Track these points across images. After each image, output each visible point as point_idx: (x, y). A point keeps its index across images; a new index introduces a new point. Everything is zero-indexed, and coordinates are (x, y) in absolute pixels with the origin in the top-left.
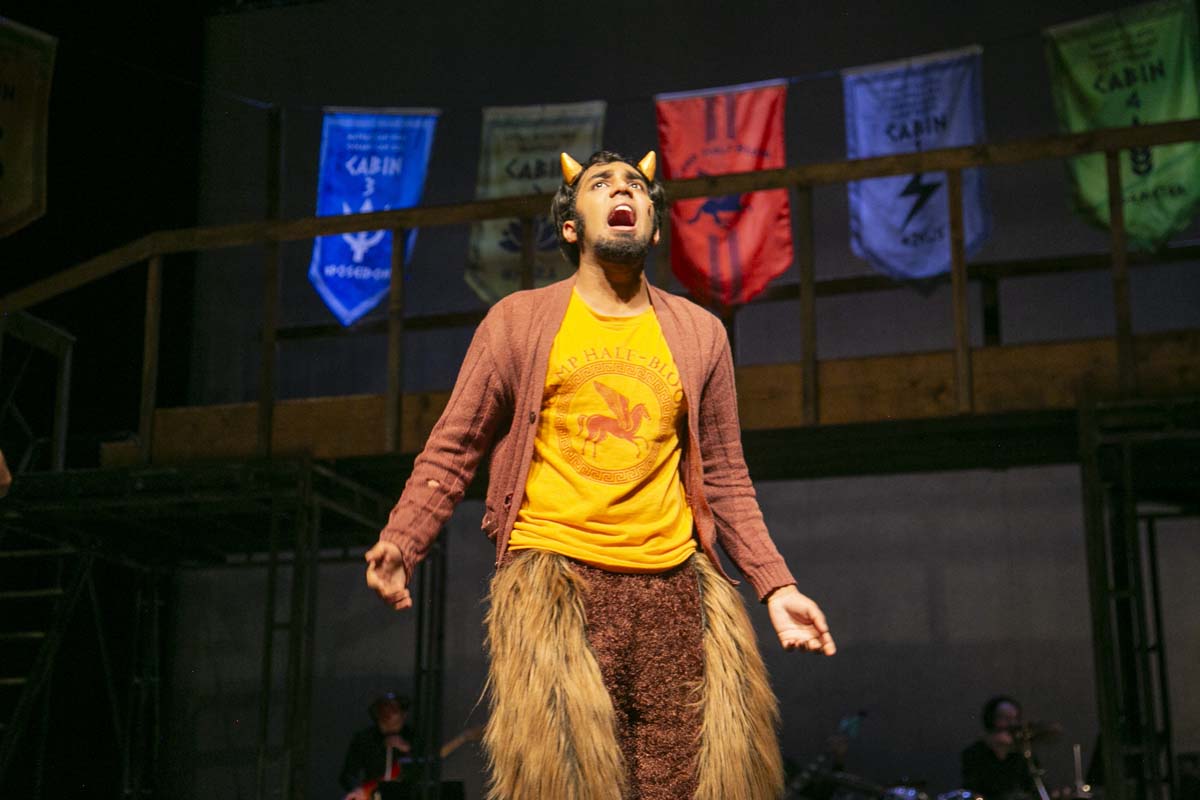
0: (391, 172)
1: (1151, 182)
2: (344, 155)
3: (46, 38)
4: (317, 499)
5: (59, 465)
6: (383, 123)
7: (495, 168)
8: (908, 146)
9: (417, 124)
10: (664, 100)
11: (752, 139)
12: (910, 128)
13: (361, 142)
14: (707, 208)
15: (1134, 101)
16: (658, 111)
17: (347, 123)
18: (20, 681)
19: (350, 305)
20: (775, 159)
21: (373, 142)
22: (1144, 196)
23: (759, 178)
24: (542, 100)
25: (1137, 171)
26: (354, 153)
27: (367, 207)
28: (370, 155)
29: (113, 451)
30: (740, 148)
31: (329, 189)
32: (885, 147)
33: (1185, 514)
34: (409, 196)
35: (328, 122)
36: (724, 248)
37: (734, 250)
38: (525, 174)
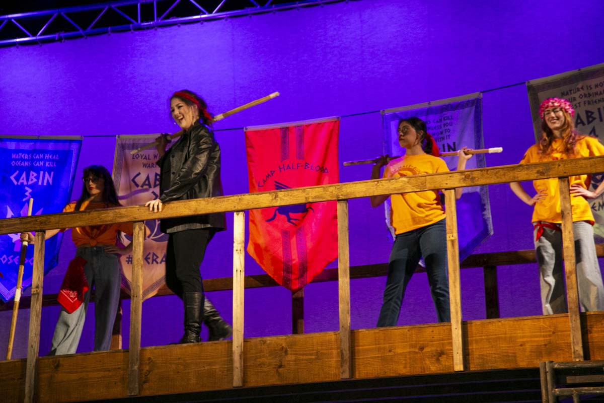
0: (45, 184)
2: (10, 170)
6: (39, 146)
9: (66, 147)
10: (250, 130)
11: (316, 158)
13: (23, 160)
16: (247, 138)
17: (12, 146)
19: (10, 285)
21: (32, 160)
26: (16, 168)
28: (28, 170)
30: (306, 165)
36: (294, 240)
38: (147, 184)
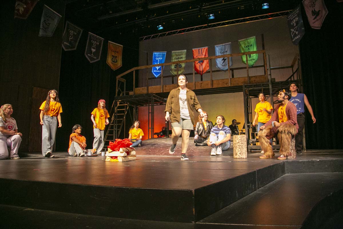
0: (161, 59)
1: (251, 58)
2: (156, 57)
3: (122, 46)
4: (154, 98)
5: (125, 95)
6: (160, 53)
7: (173, 58)
8: (223, 54)
9: (164, 53)
10: (193, 49)
11: (204, 54)
12: (223, 52)
14: (199, 62)
15: (249, 49)
16: (193, 51)
17: (156, 53)
18: (122, 119)
19: (157, 75)
20: (207, 56)
21: (159, 56)
22: (250, 60)
23: (205, 58)
24: (179, 50)
25: (249, 57)
26: (157, 57)
27: (158, 63)
28: (158, 57)
29: (131, 93)
30: (203, 55)
31: (154, 61)
32: (220, 54)
33: (255, 97)
34: (163, 62)
35: (154, 53)
36: (201, 67)
37: (202, 67)
38: (177, 59)
